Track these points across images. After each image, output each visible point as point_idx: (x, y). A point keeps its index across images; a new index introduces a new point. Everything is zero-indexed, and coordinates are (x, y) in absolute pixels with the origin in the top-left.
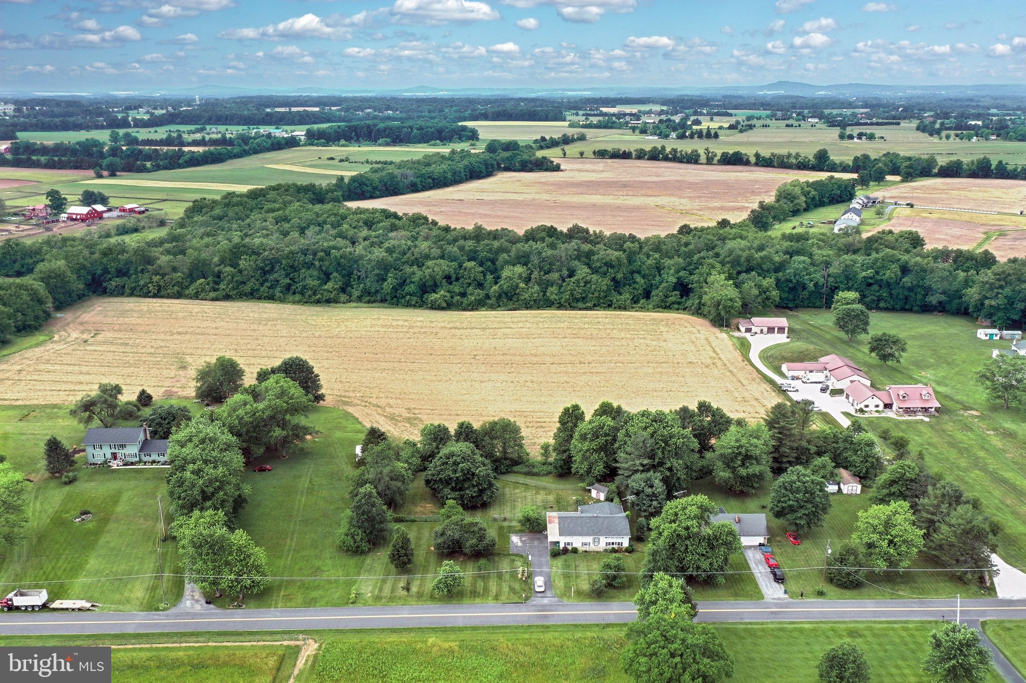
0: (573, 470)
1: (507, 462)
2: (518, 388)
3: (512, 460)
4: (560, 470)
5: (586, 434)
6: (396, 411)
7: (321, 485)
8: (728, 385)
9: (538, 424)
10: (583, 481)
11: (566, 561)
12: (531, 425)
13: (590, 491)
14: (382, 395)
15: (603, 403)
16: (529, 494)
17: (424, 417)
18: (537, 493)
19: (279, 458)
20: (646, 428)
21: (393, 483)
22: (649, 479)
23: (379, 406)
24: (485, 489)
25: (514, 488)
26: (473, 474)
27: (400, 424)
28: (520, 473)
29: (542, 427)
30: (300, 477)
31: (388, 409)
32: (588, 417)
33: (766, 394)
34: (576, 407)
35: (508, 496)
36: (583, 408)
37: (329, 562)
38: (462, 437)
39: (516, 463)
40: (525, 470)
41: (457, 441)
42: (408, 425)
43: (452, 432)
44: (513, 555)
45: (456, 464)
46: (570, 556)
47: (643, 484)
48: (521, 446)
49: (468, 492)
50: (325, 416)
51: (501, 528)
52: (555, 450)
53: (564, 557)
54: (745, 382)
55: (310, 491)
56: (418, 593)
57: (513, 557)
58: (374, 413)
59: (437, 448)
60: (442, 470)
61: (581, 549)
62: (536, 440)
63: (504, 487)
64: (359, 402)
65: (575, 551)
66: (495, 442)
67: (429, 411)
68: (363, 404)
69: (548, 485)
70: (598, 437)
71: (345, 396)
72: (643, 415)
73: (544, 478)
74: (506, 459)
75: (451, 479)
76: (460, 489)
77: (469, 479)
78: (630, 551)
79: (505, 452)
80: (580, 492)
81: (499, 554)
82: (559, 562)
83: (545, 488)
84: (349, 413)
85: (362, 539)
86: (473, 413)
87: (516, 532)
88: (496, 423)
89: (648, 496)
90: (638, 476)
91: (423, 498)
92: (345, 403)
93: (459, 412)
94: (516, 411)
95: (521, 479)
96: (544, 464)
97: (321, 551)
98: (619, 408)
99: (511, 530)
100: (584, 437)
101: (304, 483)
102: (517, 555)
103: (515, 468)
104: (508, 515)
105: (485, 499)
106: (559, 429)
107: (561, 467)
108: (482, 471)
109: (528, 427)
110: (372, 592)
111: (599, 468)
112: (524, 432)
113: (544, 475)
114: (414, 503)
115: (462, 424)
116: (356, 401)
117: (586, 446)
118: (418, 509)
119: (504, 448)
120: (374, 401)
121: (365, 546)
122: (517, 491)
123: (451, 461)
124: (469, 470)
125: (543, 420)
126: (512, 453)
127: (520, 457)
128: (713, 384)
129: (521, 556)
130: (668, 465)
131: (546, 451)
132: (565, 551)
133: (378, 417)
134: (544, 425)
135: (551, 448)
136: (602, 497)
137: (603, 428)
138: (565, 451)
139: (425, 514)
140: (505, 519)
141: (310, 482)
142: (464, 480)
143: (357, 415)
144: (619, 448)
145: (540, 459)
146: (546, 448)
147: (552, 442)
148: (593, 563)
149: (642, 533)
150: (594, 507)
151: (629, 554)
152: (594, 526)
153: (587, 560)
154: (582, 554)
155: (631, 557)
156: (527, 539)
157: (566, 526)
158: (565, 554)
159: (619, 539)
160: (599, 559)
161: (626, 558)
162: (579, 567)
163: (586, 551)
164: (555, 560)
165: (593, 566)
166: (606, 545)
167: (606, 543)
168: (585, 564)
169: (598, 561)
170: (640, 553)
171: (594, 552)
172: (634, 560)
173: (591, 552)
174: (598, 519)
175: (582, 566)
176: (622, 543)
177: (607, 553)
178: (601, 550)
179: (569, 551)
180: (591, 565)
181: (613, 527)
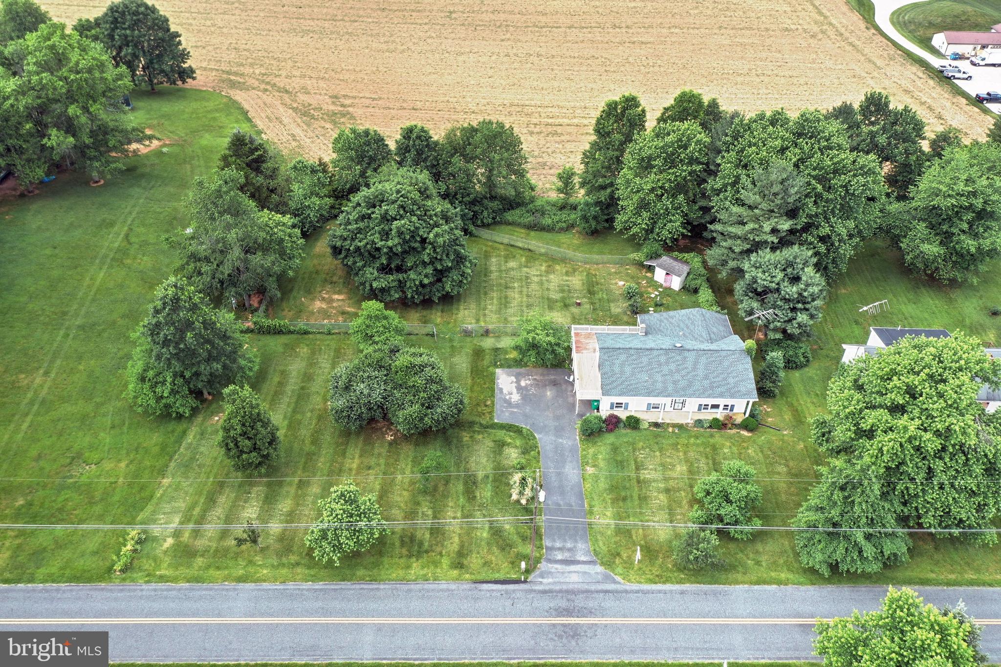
0: (618, 225)
1: (495, 205)
2: (516, 65)
3: (503, 199)
4: (593, 224)
5: (650, 158)
6: (313, 101)
7: (145, 244)
8: (853, 66)
9: (550, 129)
10: (638, 247)
11: (615, 449)
12: (537, 130)
13: (651, 269)
14: (297, 73)
15: (684, 94)
16: (535, 271)
17: (357, 112)
18: (550, 270)
19: (87, 183)
20: (783, 150)
21: (256, 259)
22: (790, 264)
23: (287, 92)
24: (449, 269)
25: (507, 258)
26: (424, 241)
27: (316, 124)
28: (519, 225)
29: (556, 133)
30: (112, 224)
31: (302, 97)
32: (651, 123)
33: (919, 83)
34: (631, 102)
35: (494, 276)
36: (643, 102)
37: (106, 438)
38: (409, 157)
39: (512, 204)
40: (529, 219)
41: (400, 164)
42: (328, 125)
43: (392, 146)
44: (502, 427)
45: (386, 219)
46: (624, 435)
47: (780, 276)
48: (521, 174)
49: (412, 275)
50: (194, 105)
51: (478, 353)
52: (583, 185)
53: (610, 438)
54: (879, 63)
55: (120, 257)
56: (281, 538)
57: (501, 434)
58: (278, 103)
59: (363, 174)
60: (360, 230)
61: (648, 418)
62: (546, 158)
63: (487, 256)
64: (256, 84)
65: (633, 423)
66: (472, 166)
67: (368, 102)
68: (263, 86)
69: (570, 253)
70: (673, 165)
71: (236, 74)
72: (773, 122)
73: (564, 238)
74: (493, 198)
75: (378, 249)
76: (399, 269)
77: (414, 249)
78: (752, 423)
79: (490, 184)
80: (632, 270)
81: (472, 424)
82: (602, 449)
83: (564, 260)
84: (235, 102)
85: (173, 392)
86: (441, 106)
87: (508, 365)
88: (473, 130)
89: (787, 300)
90: (766, 256)
91: (329, 281)
92: (233, 85)
93: (419, 105)
94: (511, 105)
95: (520, 238)
96: (562, 208)
97: (98, 405)
98: (714, 104)
99: (498, 358)
100: (645, 165)
101: (113, 240)
102: (509, 428)
103: (510, 216)
104: (492, 321)
105: (448, 288)
106: (594, 145)
107: (595, 218)
108: (441, 234)
109: (531, 133)
110: (177, 534)
111: (675, 225)
112: (527, 146)
113: (562, 230)
114: (309, 292)
115: (410, 130)
116: (251, 82)
117: (649, 181)
118: (318, 304)
119: (489, 178)
120: (281, 82)
121: (183, 405)
122: (512, 264)
123: (377, 213)
124: (414, 234)
125: (557, 121)
126: (505, 185)
127: (518, 194)
128: (829, 64)
129: (518, 431)
130: (825, 230)
131: (566, 184)
132: (613, 423)
133: (282, 109)
134: (559, 130)
135: (577, 180)
136: (676, 283)
137: (685, 147)
138: (603, 187)
139: (329, 317)
140: (487, 333)
141: (127, 236)
142: (405, 252)
143: (246, 106)
144: (723, 189)
145: (554, 196)
146: (566, 178)
147: (579, 168)
148: (675, 457)
149: (774, 382)
150: (671, 320)
151: (750, 434)
152: (678, 371)
153: (661, 450)
154: (647, 433)
155: (754, 442)
156: (531, 385)
157: (617, 369)
158: (611, 431)
159: (730, 402)
160: (687, 445)
161: (745, 445)
162: (645, 469)
163: (656, 425)
164: (590, 445)
165: (674, 466)
166: (699, 409)
167: (700, 405)
168: (658, 460)
169: (685, 453)
170: (772, 430)
171: (674, 426)
172: (762, 452)
173: (668, 427)
174: (686, 354)
175: (651, 467)
176: (733, 406)
177: (702, 430)
178: (689, 421)
179: (622, 425)
180: (670, 464)
181: (717, 376)
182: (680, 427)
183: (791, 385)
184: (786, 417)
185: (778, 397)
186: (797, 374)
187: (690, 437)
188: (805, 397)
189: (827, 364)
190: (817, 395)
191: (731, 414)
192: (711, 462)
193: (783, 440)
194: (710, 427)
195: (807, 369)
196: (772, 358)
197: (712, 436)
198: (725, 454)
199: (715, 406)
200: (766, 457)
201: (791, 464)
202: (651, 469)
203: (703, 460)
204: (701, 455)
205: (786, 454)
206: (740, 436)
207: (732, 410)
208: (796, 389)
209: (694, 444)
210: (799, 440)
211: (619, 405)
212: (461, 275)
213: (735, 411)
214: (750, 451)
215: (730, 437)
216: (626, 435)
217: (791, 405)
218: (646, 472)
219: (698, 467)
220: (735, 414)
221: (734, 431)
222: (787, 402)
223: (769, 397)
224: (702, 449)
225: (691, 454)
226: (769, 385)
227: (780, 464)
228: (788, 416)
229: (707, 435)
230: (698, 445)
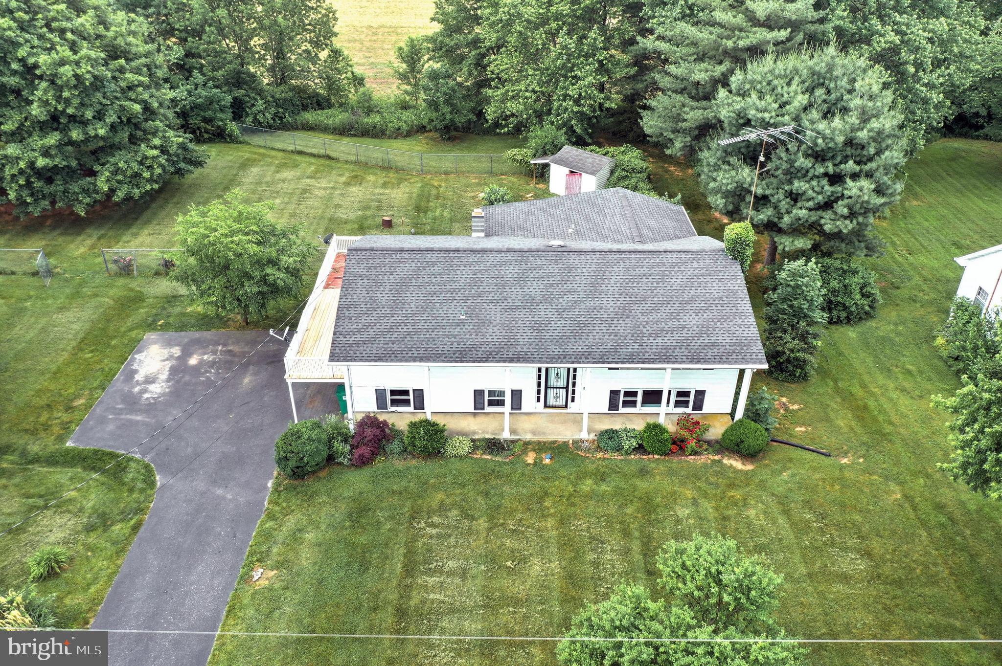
0: (491, 111)
16: (325, 183)
44: (78, 458)
46: (398, 473)
53: (355, 483)
61: (474, 429)
65: (423, 439)
78: (754, 436)
80: (509, 180)
87: (181, 324)
102: (95, 460)
111: (582, 90)
113: (398, 135)
129: (115, 469)
131: (412, 63)
132: (366, 441)
140: (167, 268)
148: (530, 533)
149: (803, 337)
150: (552, 211)
151: (749, 467)
152: (548, 298)
153: (494, 513)
154: (466, 466)
155: (762, 485)
156: (213, 364)
157: (384, 296)
158: (363, 462)
159: (692, 381)
160: (571, 499)
161: (737, 494)
162: (431, 572)
163: (494, 446)
164: (295, 501)
165: (524, 560)
166: (613, 405)
167: (614, 394)
168: (478, 544)
169: (563, 522)
170: (808, 455)
171: (541, 447)
172: (786, 512)
173: (525, 452)
174: (574, 260)
175: (452, 564)
176: (700, 394)
177: (616, 456)
178: (584, 435)
179: (395, 446)
180: (513, 554)
181: (655, 309)
182: (558, 449)
183: (840, 354)
184: (841, 423)
185: (814, 377)
186: (851, 333)
187: (581, 476)
188: (881, 379)
189: (917, 314)
190: (909, 372)
191: (696, 415)
192: (636, 546)
193: (841, 479)
194: (640, 449)
195: (872, 323)
196: (794, 274)
197: (643, 472)
198: (679, 521)
199: (653, 397)
200: (801, 528)
201: (876, 545)
202: (451, 573)
203: (614, 541)
204: (609, 525)
205: (858, 518)
206: (724, 471)
207: (698, 406)
208: (857, 364)
209: (589, 496)
210: (887, 478)
211: (400, 397)
212: (141, 163)
213: (707, 408)
214: (752, 513)
215: (695, 476)
216: (400, 474)
217: (847, 397)
218: (432, 580)
219: (595, 564)
220: (707, 415)
221: (707, 458)
222: (838, 391)
223: (792, 378)
224: (613, 510)
225: (580, 525)
226: (790, 343)
227: (845, 549)
228: (844, 420)
229: (633, 468)
230: (601, 498)
